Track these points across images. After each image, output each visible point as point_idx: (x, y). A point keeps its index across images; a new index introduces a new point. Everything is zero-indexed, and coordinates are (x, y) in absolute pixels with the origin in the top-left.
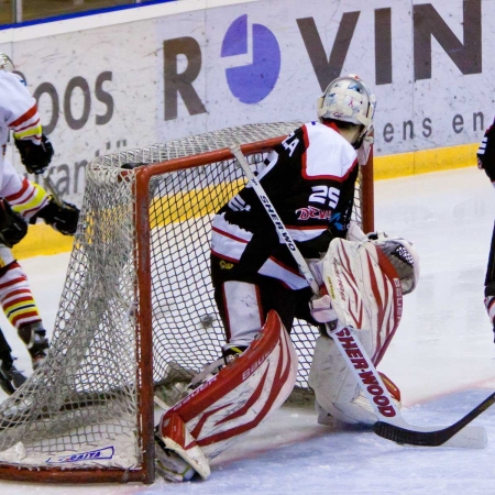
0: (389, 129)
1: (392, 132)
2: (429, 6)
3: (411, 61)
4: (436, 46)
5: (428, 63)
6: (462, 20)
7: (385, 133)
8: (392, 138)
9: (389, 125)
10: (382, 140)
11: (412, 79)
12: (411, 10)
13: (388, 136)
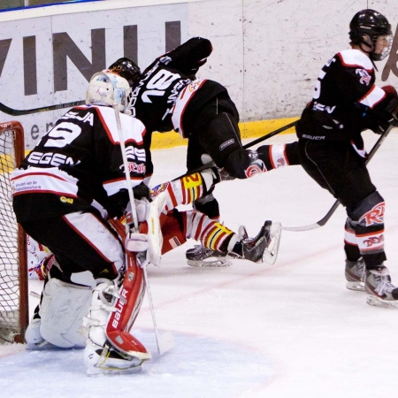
0: (35, 129)
1: (38, 131)
2: (65, 34)
3: (51, 77)
4: (70, 65)
5: (65, 79)
6: (90, 45)
7: (32, 132)
8: (37, 136)
9: (35, 126)
10: (30, 138)
11: (53, 91)
12: (51, 37)
13: (35, 135)
